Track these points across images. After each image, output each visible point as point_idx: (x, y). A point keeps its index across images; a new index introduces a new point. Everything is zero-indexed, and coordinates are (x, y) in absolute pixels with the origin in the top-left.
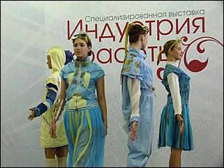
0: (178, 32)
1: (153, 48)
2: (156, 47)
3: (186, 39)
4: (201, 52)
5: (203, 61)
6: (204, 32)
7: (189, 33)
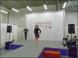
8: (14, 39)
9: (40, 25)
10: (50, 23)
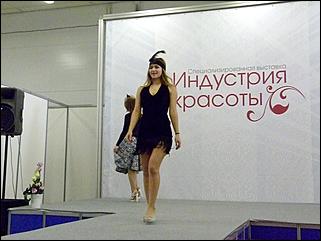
0: (264, 83)
1: (243, 95)
2: (247, 94)
3: (271, 88)
4: (284, 98)
5: (285, 105)
6: (285, 82)
7: (273, 83)
8: (38, 180)
9: (206, 91)
10: (280, 75)
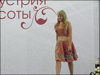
0: (32, 4)
1: (19, 12)
2: (21, 11)
3: (36, 8)
4: (44, 14)
5: (45, 19)
6: (45, 4)
7: (37, 4)
